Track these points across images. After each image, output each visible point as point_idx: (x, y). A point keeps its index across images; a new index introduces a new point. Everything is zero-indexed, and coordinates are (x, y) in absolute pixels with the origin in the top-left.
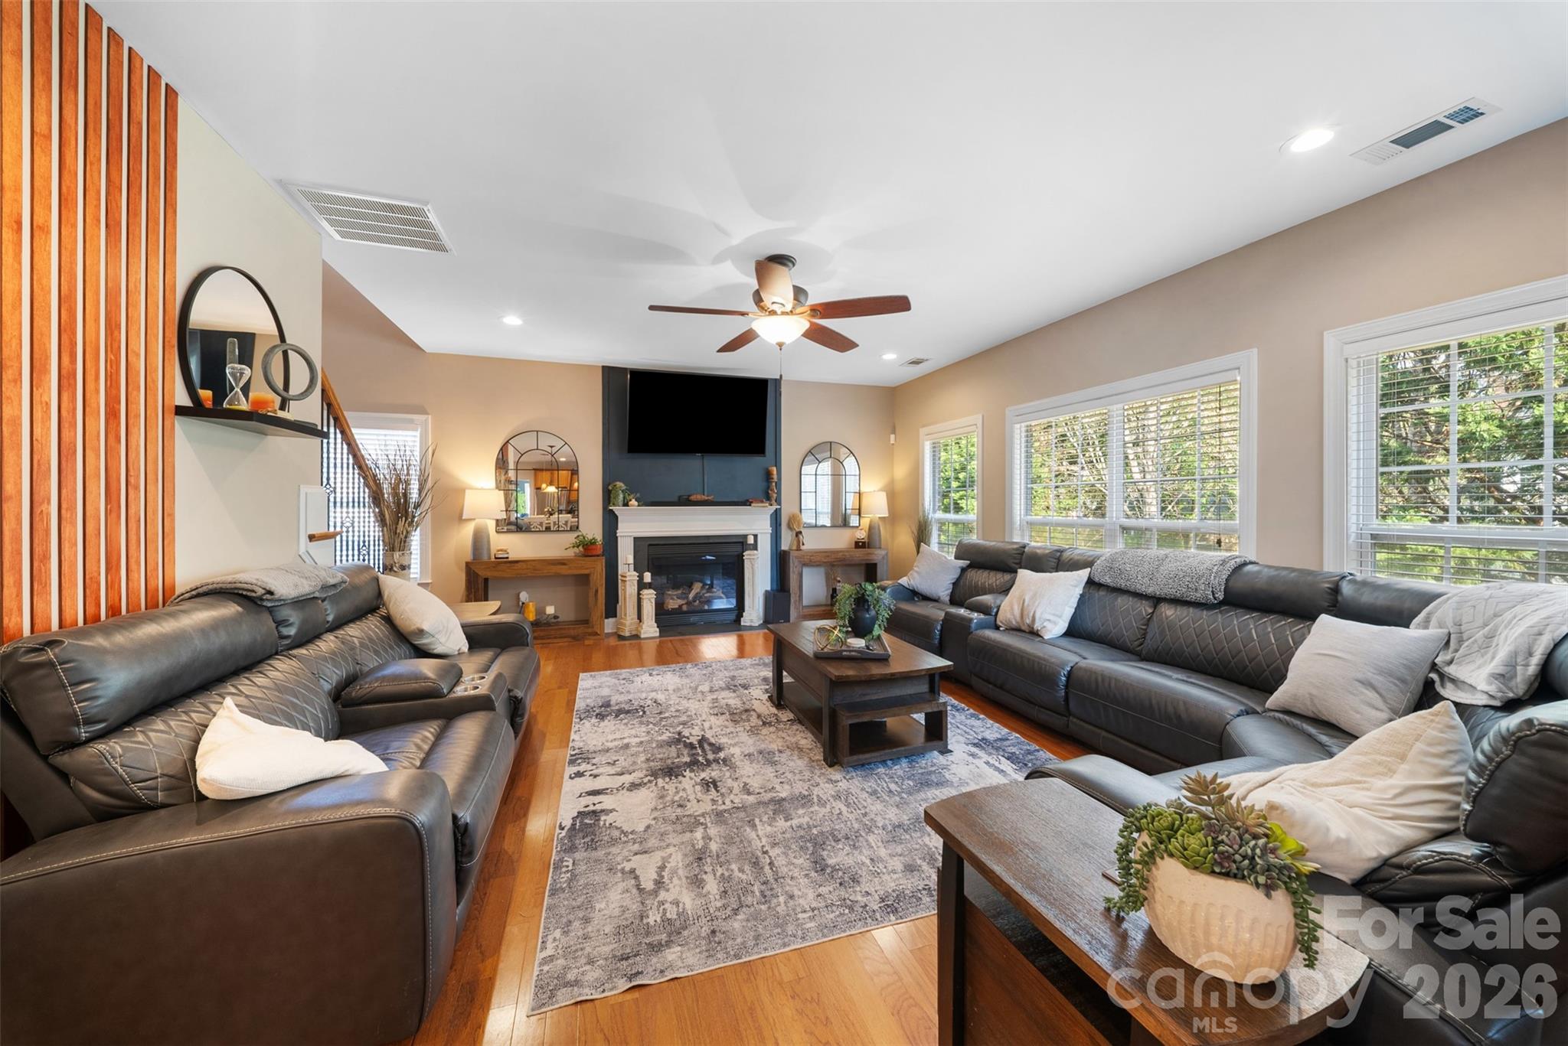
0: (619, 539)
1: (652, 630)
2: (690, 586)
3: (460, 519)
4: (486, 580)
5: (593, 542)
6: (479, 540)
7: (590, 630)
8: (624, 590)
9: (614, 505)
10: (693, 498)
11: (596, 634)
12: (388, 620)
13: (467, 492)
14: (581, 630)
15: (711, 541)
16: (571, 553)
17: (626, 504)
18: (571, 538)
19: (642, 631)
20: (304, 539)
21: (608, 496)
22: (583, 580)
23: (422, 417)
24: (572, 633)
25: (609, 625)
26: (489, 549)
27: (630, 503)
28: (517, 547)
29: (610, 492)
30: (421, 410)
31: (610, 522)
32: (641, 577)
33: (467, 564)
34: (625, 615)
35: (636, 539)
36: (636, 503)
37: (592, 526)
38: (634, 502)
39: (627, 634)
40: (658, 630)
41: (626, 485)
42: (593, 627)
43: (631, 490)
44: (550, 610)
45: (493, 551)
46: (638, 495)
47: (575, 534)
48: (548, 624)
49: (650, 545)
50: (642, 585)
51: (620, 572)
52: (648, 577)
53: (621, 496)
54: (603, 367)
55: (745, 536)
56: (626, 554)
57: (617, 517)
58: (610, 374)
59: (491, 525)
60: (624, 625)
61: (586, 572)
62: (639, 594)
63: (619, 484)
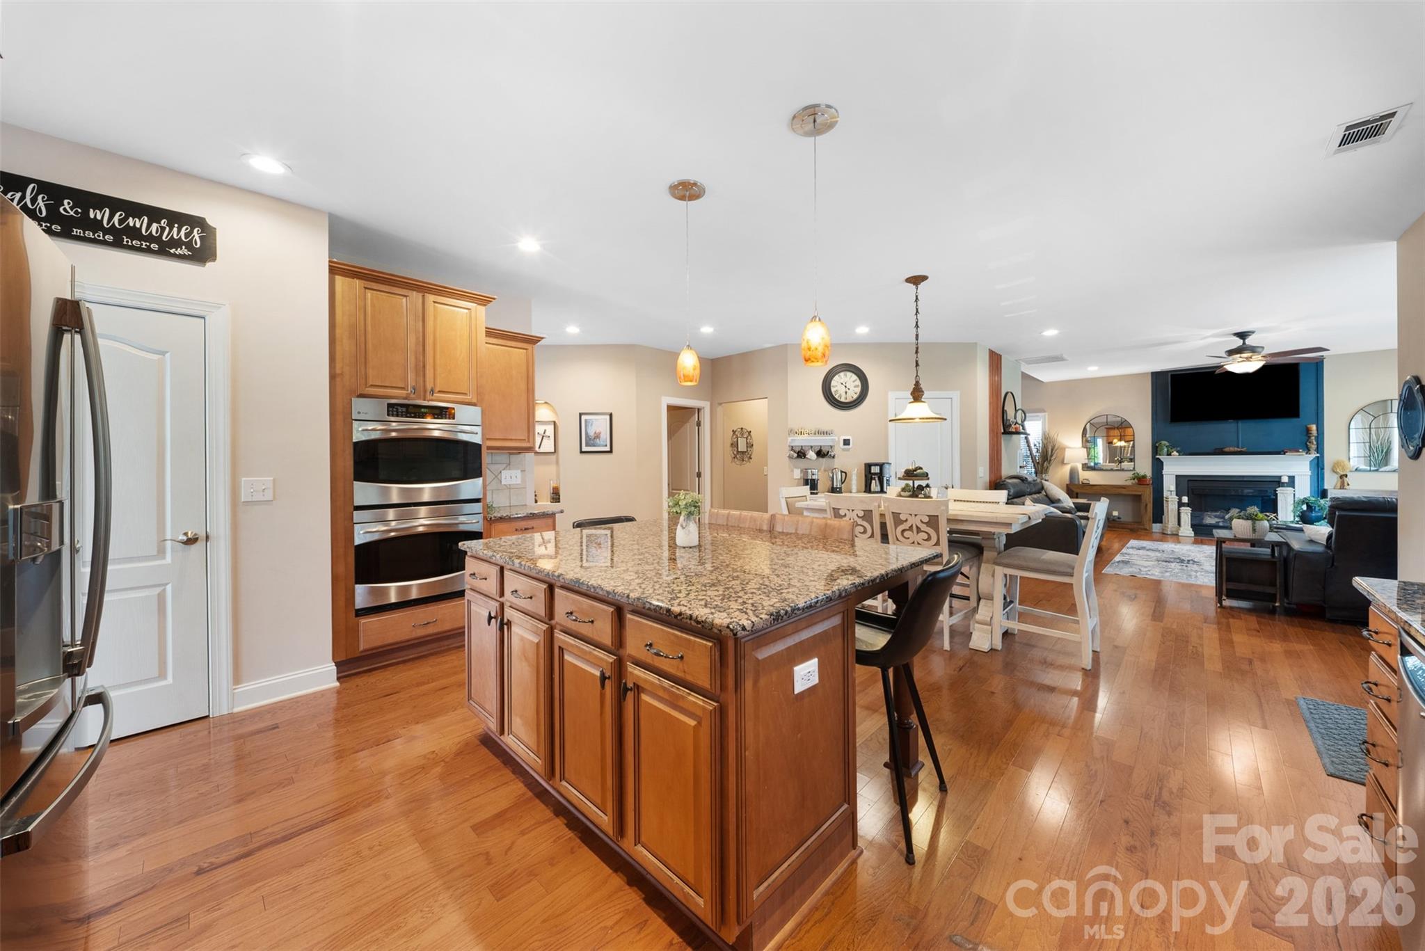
0: (1164, 476)
1: (1188, 532)
2: (1228, 511)
3: (1063, 463)
4: (1077, 494)
5: (1144, 477)
6: (1073, 473)
7: (1142, 527)
8: (1167, 507)
9: (1160, 455)
10: (1227, 450)
11: (1146, 530)
12: (1047, 496)
13: (1067, 450)
14: (1136, 526)
15: (1245, 479)
16: (1129, 483)
17: (1169, 454)
18: (1130, 474)
19: (1180, 532)
20: (1018, 467)
21: (1156, 450)
22: (1137, 498)
23: (1043, 414)
24: (1130, 527)
25: (1156, 527)
26: (1078, 478)
27: (1172, 454)
28: (1094, 478)
29: (1157, 447)
30: (1042, 411)
31: (1158, 466)
32: (1180, 500)
33: (1067, 485)
34: (1168, 521)
35: (1176, 476)
36: (1177, 454)
37: (1145, 468)
38: (1175, 453)
39: (1169, 533)
40: (1193, 533)
41: (1168, 442)
42: (1143, 525)
43: (1173, 445)
44: (1115, 513)
45: (1081, 480)
46: (1178, 449)
47: (1133, 472)
48: (1114, 520)
49: (1189, 481)
50: (1181, 504)
51: (1165, 496)
52: (1185, 499)
53: (1166, 449)
54: (1152, 373)
55: (1280, 477)
56: (1169, 485)
57: (1162, 463)
58: (1157, 376)
59: (1080, 467)
60: (1167, 527)
61: (1140, 493)
62: (1179, 510)
63: (1163, 442)
